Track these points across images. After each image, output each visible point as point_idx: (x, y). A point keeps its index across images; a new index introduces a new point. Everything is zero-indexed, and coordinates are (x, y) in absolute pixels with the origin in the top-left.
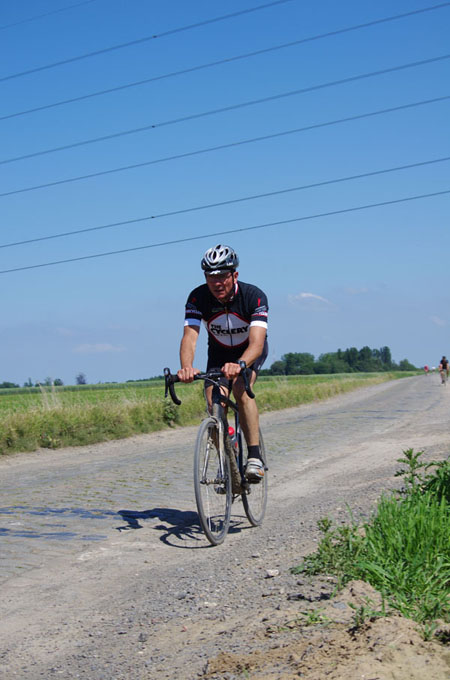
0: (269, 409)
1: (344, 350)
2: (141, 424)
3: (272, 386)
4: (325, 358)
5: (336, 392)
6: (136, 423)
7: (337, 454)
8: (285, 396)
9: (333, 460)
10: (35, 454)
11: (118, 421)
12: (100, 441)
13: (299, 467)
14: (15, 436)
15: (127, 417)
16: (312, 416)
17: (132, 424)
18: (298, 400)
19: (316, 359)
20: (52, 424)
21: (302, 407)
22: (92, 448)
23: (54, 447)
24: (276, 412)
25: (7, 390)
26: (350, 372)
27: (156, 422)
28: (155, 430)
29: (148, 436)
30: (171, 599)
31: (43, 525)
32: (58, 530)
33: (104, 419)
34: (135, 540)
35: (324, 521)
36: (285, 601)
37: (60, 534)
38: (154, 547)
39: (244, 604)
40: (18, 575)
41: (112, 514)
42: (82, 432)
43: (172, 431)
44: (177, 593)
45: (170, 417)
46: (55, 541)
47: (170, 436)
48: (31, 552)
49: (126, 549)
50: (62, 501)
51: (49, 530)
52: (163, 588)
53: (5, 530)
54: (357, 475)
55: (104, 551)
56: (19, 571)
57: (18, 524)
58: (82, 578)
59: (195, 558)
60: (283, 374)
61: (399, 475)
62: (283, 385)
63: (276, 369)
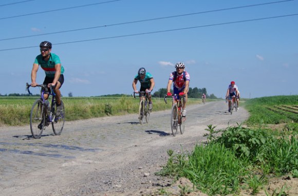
2: (95, 113)
6: (93, 113)
8: (159, 105)
11: (85, 111)
12: (76, 119)
15: (89, 110)
17: (91, 113)
18: (164, 107)
27: (101, 113)
28: (101, 116)
29: (98, 119)
30: (101, 184)
31: (48, 151)
32: (54, 153)
33: (79, 110)
34: (88, 159)
35: (170, 151)
36: (151, 187)
37: (55, 155)
38: (96, 162)
39: (133, 186)
40: (35, 171)
41: (79, 148)
42: (69, 115)
43: (108, 117)
44: (104, 181)
45: (108, 111)
46: (52, 158)
47: (107, 119)
48: (42, 161)
49: (83, 163)
50: (57, 142)
51: (50, 153)
52: (98, 179)
53: (31, 152)
54: (187, 139)
55: (74, 163)
56: (35, 169)
57: (37, 150)
58: (63, 173)
59: (114, 168)
60: (158, 97)
61: (205, 135)
62: (158, 101)
63: (155, 95)
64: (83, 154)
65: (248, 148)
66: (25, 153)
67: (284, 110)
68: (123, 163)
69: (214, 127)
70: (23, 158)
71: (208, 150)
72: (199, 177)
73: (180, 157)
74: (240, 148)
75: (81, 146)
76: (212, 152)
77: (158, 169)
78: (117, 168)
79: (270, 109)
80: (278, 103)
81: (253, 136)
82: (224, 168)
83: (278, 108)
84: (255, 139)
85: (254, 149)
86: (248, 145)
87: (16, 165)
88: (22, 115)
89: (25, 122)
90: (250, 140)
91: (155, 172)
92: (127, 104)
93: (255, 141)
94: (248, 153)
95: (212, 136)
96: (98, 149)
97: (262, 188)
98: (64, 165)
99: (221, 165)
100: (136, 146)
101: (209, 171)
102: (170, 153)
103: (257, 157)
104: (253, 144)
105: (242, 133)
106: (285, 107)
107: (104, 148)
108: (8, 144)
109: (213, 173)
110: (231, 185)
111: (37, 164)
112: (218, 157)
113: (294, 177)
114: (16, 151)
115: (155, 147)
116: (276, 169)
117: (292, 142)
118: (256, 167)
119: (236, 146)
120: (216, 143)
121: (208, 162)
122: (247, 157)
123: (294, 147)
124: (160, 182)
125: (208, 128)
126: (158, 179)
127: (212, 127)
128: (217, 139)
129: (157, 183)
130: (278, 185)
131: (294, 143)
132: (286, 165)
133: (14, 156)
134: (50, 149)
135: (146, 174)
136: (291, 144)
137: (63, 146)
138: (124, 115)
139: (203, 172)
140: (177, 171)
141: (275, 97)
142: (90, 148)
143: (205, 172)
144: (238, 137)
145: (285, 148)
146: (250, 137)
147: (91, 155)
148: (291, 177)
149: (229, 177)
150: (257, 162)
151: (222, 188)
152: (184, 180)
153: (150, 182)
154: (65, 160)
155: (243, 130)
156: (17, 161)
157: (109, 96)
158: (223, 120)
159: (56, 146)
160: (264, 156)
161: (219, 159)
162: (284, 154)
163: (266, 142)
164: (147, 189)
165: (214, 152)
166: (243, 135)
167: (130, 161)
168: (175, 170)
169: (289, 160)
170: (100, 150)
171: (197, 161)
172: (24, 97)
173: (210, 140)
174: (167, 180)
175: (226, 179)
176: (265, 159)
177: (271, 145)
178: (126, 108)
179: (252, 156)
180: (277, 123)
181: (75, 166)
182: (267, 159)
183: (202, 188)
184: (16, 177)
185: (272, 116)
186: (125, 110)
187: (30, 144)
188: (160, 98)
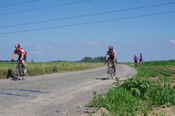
0: (80, 70)
1: (100, 57)
2: (47, 72)
3: (81, 64)
4: (95, 59)
5: (97, 67)
8: (84, 67)
9: (96, 82)
11: (41, 70)
12: (37, 75)
13: (87, 83)
15: (44, 69)
16: (91, 72)
17: (45, 72)
18: (87, 68)
19: (93, 59)
21: (89, 70)
22: (35, 77)
24: (82, 71)
26: (101, 62)
27: (51, 71)
28: (51, 73)
29: (49, 75)
30: (54, 112)
31: (21, 93)
32: (25, 95)
33: (38, 69)
34: (45, 98)
35: (94, 92)
36: (83, 113)
37: (25, 96)
38: (50, 100)
39: (73, 113)
40: (15, 105)
41: (39, 91)
42: (32, 73)
43: (55, 74)
44: (55, 111)
45: (55, 70)
46: (24, 97)
47: (54, 75)
48: (18, 99)
49: (42, 100)
50: (26, 88)
51: (23, 94)
52: (52, 109)
53: (11, 94)
54: (102, 86)
55: (37, 100)
56: (15, 104)
57: (15, 93)
58: (31, 106)
59: (60, 103)
60: (84, 62)
61: (114, 83)
62: (84, 64)
63: (82, 61)
64: (42, 95)
65: (139, 90)
66: (8, 94)
67: (157, 69)
68: (66, 100)
69: (119, 78)
70: (7, 97)
71: (116, 91)
72: (112, 107)
73: (100, 95)
74: (135, 90)
75: (40, 91)
76: (119, 92)
77: (86, 103)
78: (62, 103)
79: (149, 69)
80: (154, 65)
81: (142, 83)
82: (126, 102)
83: (154, 68)
84: (143, 85)
85: (143, 91)
86: (139, 89)
87: (3, 101)
88: (5, 73)
90: (140, 86)
91: (85, 105)
92: (66, 66)
93: (144, 86)
94: (139, 93)
95: (118, 84)
96: (51, 92)
97: (149, 113)
98: (31, 101)
99: (124, 100)
100: (72, 90)
101: (117, 104)
103: (145, 96)
104: (142, 88)
105: (136, 82)
106: (158, 67)
107: (54, 92)
109: (120, 104)
110: (130, 112)
111: (15, 101)
112: (123, 96)
113: (167, 107)
114: (3, 93)
115: (84, 91)
116: (156, 102)
117: (165, 87)
118: (144, 101)
119: (132, 89)
120: (120, 87)
121: (116, 98)
122: (139, 96)
123: (166, 90)
124: (89, 111)
125: (115, 79)
126: (87, 109)
127: (118, 78)
128: (121, 85)
129: (87, 111)
130: (159, 111)
131: (166, 88)
132: (161, 100)
133: (2, 96)
134: (22, 92)
135: (80, 106)
136: (164, 88)
137: (30, 91)
138: (64, 72)
139: (114, 104)
140: (99, 104)
141: (152, 62)
142: (46, 91)
143: (115, 104)
144: (133, 84)
145: (161, 90)
146: (141, 84)
147: (46, 95)
148: (166, 106)
149: (129, 107)
150: (144, 99)
151: (126, 113)
152: (103, 109)
153: (83, 110)
154: (32, 99)
155: (137, 80)
157: (55, 61)
158: (122, 75)
159: (26, 90)
160: (148, 95)
161: (123, 97)
162: (161, 94)
163: (150, 87)
164: (82, 115)
165: (120, 93)
166: (137, 83)
167: (70, 99)
168: (97, 103)
169: (163, 97)
170: (52, 92)
171: (110, 98)
172: (5, 62)
173: (117, 86)
174: (92, 109)
175: (127, 108)
176: (149, 97)
177: (152, 88)
178: (66, 69)
179: (142, 95)
180: (154, 77)
181: (37, 102)
182: (150, 97)
183: (114, 113)
184: (4, 108)
185: (151, 72)
186: (65, 70)
187: (10, 90)
188: (85, 63)
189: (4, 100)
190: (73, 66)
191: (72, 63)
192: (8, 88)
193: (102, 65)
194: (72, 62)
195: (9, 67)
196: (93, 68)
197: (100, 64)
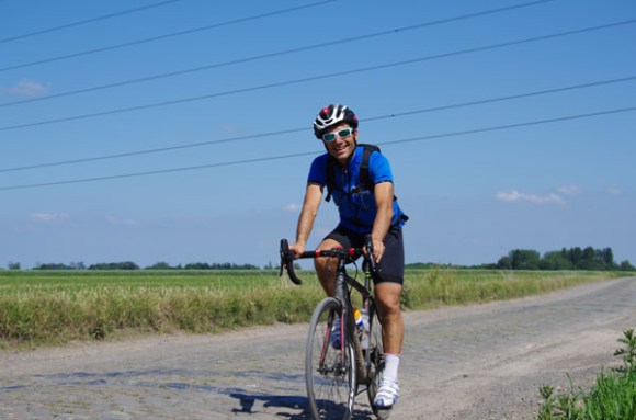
0: (495, 299)
1: (568, 248)
3: (498, 278)
4: (549, 255)
5: (560, 286)
7: (559, 341)
8: (511, 287)
9: (554, 346)
10: (272, 328)
13: (521, 350)
14: (254, 309)
16: (535, 307)
18: (523, 291)
19: (542, 256)
20: (289, 301)
21: (527, 298)
23: (291, 322)
24: (501, 302)
25: (247, 271)
26: (572, 269)
31: (277, 388)
32: (290, 393)
35: (544, 388)
50: (296, 368)
53: (240, 390)
54: (576, 359)
57: (254, 386)
60: (508, 268)
61: (617, 353)
62: (510, 278)
63: (502, 265)
66: (228, 392)
68: (440, 415)
70: (225, 403)
71: (627, 385)
73: (566, 400)
88: (217, 311)
89: (223, 326)
92: (443, 285)
95: (633, 354)
100: (465, 376)
102: (546, 393)
108: (190, 373)
114: (207, 388)
115: (507, 378)
121: (627, 411)
125: (624, 337)
127: (634, 334)
133: (205, 400)
134: (282, 383)
138: (437, 308)
156: (212, 410)
159: (295, 377)
167: (455, 409)
171: (602, 409)
172: (219, 271)
173: (629, 364)
178: (440, 294)
186: (439, 298)
187: (238, 374)
188: (512, 271)
189: (212, 413)
190: (468, 284)
191: (467, 273)
192: (229, 367)
193: (577, 281)
194: (465, 267)
195: (234, 288)
196: (543, 289)
197: (568, 277)
